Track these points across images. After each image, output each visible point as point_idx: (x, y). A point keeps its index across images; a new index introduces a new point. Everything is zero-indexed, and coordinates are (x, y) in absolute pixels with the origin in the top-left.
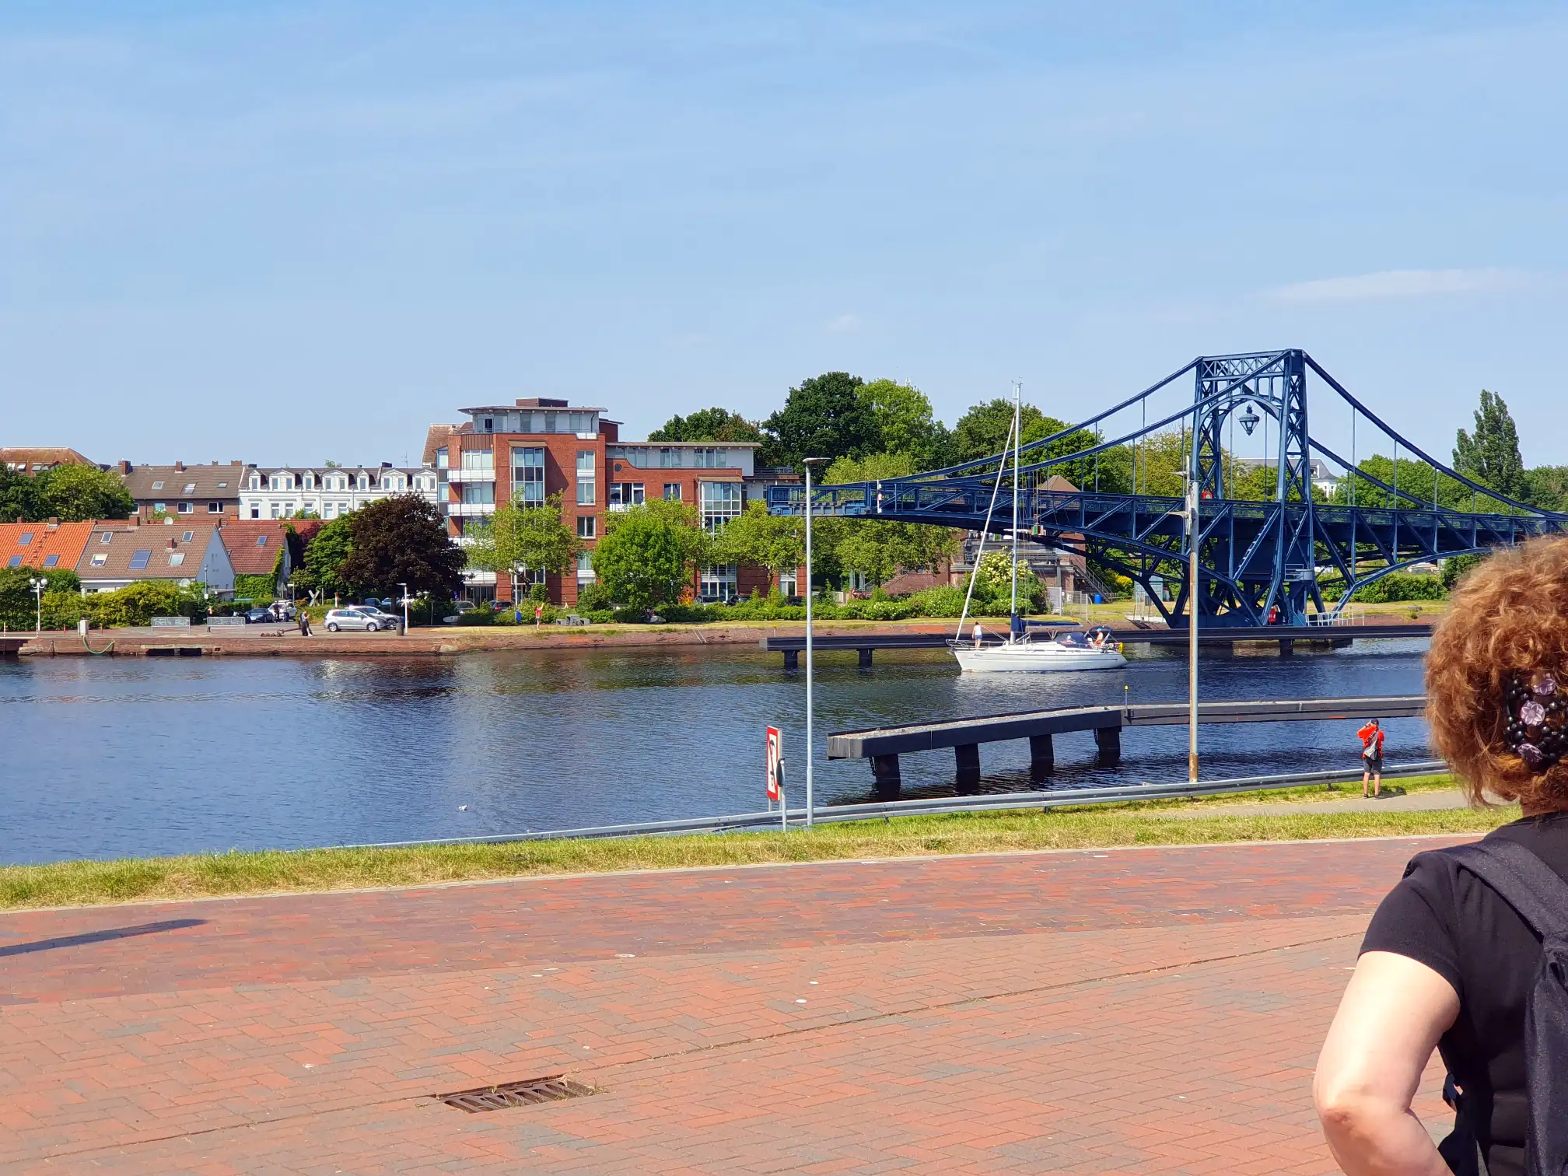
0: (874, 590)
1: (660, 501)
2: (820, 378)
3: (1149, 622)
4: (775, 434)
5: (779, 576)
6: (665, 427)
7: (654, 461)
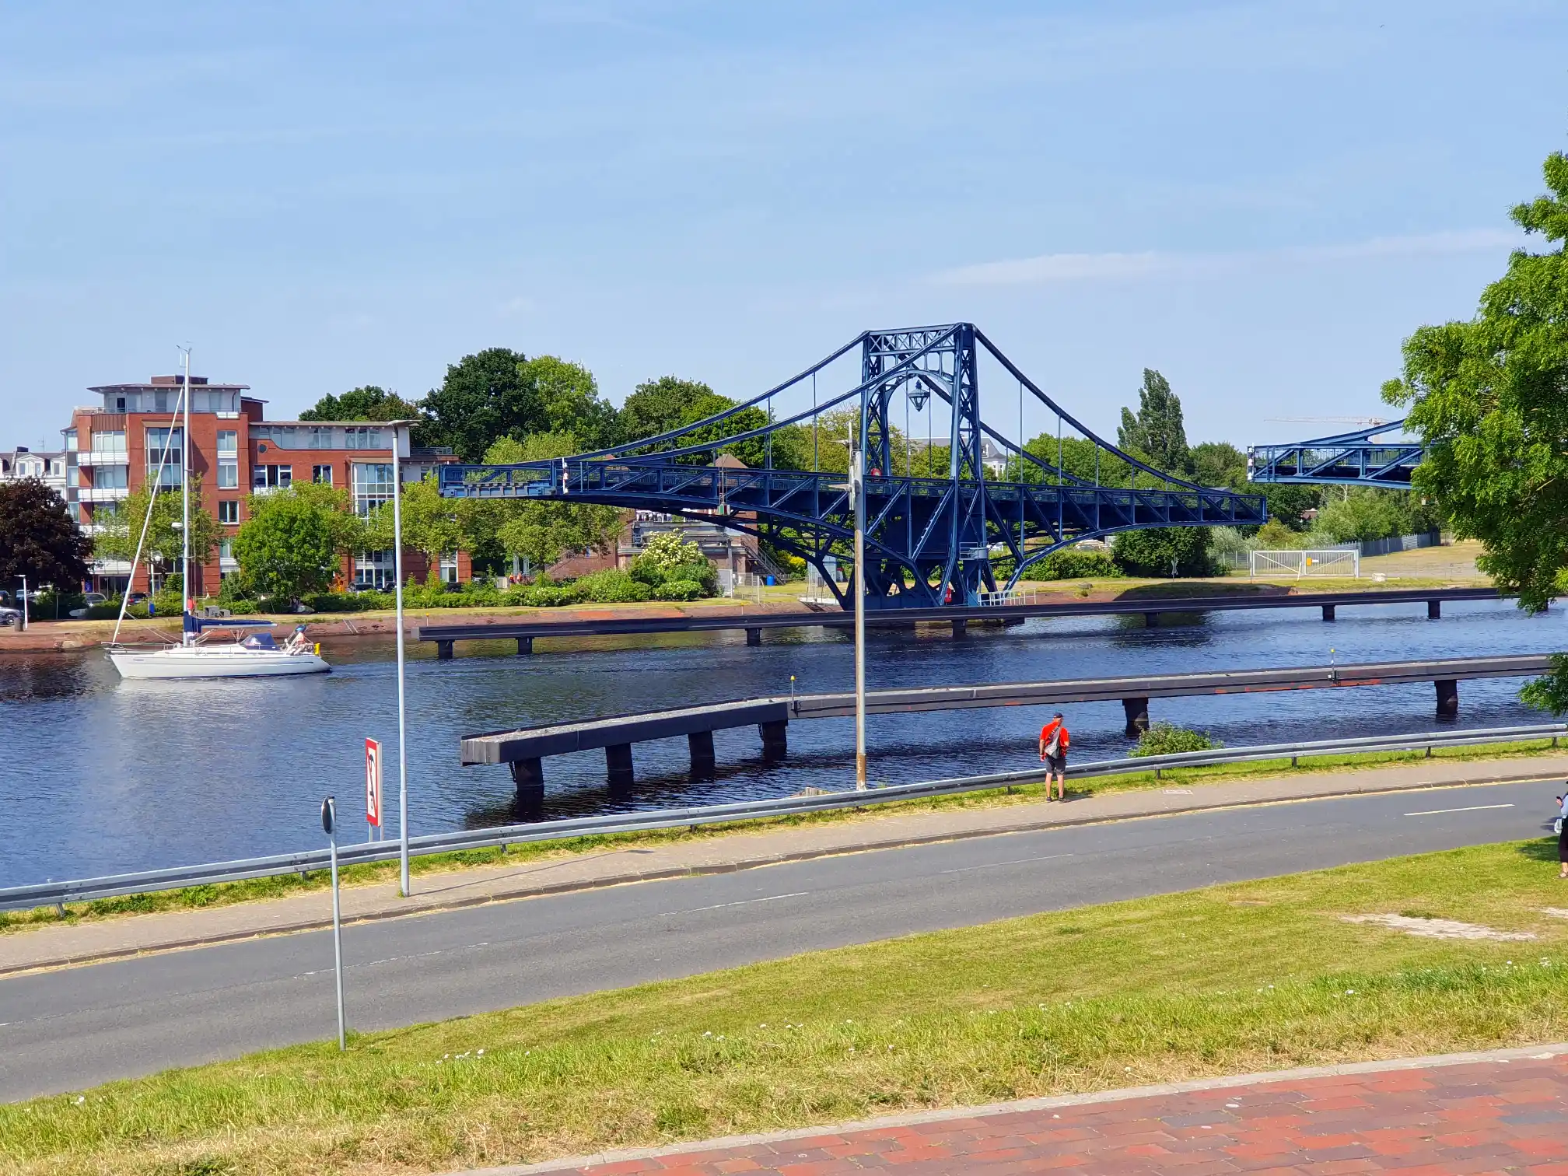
0: (538, 576)
1: (308, 484)
2: (480, 355)
3: (822, 604)
4: (433, 413)
5: (439, 562)
6: (317, 407)
7: (303, 441)
